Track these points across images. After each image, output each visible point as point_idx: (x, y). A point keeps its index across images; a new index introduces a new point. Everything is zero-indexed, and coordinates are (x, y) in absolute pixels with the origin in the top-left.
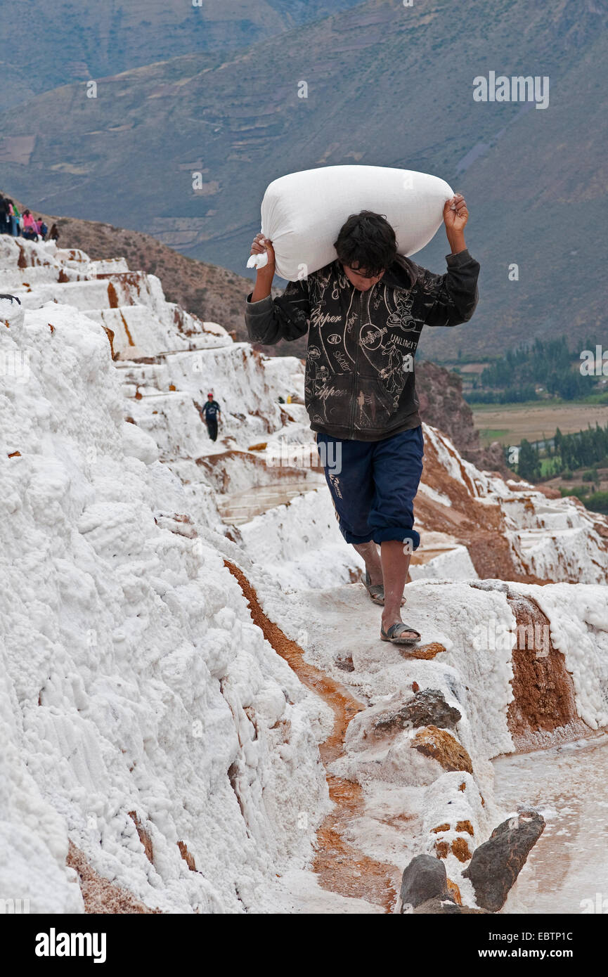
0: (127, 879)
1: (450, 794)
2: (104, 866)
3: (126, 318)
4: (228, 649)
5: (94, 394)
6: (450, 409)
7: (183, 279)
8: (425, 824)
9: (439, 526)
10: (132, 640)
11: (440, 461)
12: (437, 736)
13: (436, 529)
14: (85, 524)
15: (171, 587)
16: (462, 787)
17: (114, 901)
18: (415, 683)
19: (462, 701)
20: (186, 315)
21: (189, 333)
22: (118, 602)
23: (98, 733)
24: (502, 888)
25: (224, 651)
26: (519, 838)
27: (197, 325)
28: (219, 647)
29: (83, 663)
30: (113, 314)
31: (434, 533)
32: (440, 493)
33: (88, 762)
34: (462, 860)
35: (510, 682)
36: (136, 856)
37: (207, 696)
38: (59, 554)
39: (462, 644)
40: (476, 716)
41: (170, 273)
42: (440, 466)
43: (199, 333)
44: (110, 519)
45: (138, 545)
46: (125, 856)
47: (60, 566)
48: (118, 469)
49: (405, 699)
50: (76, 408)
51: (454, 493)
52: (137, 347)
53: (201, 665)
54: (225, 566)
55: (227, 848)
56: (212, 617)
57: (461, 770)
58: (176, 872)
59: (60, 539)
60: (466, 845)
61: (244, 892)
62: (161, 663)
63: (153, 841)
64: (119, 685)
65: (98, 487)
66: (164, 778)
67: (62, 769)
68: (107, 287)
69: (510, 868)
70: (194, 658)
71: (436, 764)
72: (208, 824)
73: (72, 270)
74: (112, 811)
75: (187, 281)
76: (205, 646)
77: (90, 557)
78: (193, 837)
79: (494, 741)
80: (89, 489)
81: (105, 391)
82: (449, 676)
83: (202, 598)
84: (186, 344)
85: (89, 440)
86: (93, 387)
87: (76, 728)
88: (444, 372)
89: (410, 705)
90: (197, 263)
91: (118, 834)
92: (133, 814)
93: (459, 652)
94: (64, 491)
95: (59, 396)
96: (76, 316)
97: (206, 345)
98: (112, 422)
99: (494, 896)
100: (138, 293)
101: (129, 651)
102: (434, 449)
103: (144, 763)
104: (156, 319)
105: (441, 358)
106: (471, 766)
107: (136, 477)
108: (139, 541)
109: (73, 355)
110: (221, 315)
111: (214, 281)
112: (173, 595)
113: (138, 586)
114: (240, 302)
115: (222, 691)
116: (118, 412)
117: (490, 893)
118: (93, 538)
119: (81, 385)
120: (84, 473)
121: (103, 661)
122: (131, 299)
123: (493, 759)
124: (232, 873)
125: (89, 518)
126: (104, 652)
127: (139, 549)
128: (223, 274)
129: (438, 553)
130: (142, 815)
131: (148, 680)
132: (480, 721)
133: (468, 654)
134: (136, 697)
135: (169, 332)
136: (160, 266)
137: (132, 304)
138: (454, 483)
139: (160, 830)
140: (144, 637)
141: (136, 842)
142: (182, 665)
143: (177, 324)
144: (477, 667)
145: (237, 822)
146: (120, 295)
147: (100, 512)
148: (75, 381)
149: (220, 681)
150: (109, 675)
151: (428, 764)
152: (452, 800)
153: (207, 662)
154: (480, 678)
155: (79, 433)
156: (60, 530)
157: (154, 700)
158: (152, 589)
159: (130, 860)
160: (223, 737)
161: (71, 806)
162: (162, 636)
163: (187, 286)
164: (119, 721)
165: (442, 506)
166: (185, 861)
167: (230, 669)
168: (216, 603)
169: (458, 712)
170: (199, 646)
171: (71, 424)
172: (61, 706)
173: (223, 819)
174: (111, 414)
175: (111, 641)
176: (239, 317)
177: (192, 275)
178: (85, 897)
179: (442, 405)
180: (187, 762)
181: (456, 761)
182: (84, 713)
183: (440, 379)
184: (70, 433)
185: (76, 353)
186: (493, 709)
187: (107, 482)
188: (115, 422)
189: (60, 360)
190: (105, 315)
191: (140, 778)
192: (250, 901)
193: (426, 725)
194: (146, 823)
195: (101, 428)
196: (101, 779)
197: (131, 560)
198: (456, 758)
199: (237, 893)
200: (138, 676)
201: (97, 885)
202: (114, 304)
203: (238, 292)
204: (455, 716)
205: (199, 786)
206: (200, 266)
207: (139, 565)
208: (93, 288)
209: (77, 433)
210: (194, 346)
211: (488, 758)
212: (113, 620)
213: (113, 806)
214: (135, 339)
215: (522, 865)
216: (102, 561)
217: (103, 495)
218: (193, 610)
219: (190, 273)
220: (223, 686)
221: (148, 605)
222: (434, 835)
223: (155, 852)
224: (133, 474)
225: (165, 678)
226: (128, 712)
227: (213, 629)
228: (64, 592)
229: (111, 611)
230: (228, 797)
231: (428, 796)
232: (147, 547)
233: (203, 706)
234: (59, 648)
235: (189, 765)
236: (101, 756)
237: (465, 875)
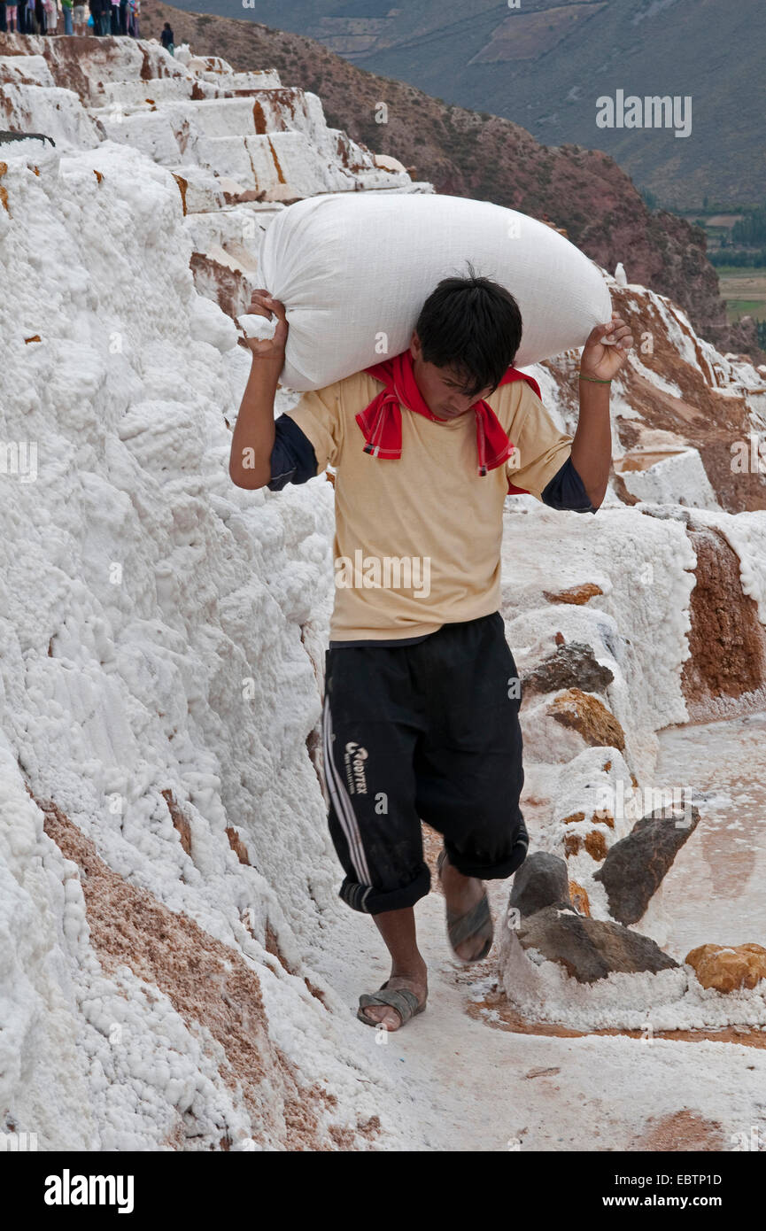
0: (148, 875)
1: (592, 775)
2: (118, 857)
3: (275, 147)
4: (311, 587)
5: (154, 262)
6: (690, 271)
7: (355, 97)
8: (557, 812)
9: (664, 422)
10: (182, 575)
11: (669, 339)
12: (581, 701)
13: (661, 427)
14: (127, 426)
15: (238, 510)
16: (607, 767)
17: (126, 902)
18: (559, 634)
19: (620, 660)
20: (353, 145)
21: (356, 169)
22: (166, 527)
23: (127, 692)
24: (642, 894)
25: (305, 589)
26: (665, 834)
27: (367, 158)
28: (300, 586)
29: (112, 604)
30: (259, 142)
31: (658, 432)
32: (668, 381)
33: (108, 729)
34: (597, 858)
35: (686, 635)
36: (168, 846)
37: (283, 646)
38: (89, 466)
39: (626, 586)
40: (640, 676)
41: (339, 90)
42: (670, 346)
43: (368, 169)
44: (160, 422)
45: (195, 457)
46: (151, 845)
47: (88, 482)
48: (180, 358)
49: (545, 655)
50: (126, 279)
51: (685, 381)
52: (289, 185)
53: (272, 607)
54: (328, 480)
55: (299, 835)
56: (295, 546)
57: (610, 745)
58: (220, 866)
59: (89, 448)
60: (602, 839)
61: (319, 889)
62: (220, 604)
63: (192, 827)
64: (159, 632)
65: (150, 380)
66: (216, 748)
67: (73, 735)
68: (253, 107)
69: (653, 871)
70: (264, 599)
71: (576, 736)
72: (278, 805)
73: (209, 84)
74: (138, 790)
75: (360, 100)
76: (282, 583)
77: (129, 470)
78: (253, 822)
79: (663, 708)
80: (136, 383)
81: (168, 257)
82: (604, 626)
83: (281, 523)
84: (352, 182)
85: (142, 319)
86: (152, 252)
87: (93, 686)
88: (684, 224)
89: (550, 662)
90: (374, 77)
91: (146, 818)
92: (167, 793)
93: (622, 596)
94: (97, 387)
95: (104, 264)
96: (137, 160)
97: (377, 185)
98: (177, 297)
99: (632, 905)
100: (293, 116)
101: (175, 589)
102: (663, 324)
103: (189, 728)
104: (314, 149)
105: (681, 207)
106: (622, 740)
107: (205, 368)
108: (197, 450)
109: (127, 211)
110: (403, 145)
111: (395, 101)
112: (238, 519)
113: (191, 508)
114: (427, 129)
115: (302, 639)
116: (186, 285)
117: (627, 901)
118: (138, 445)
119: (135, 251)
120: (131, 363)
121: (140, 602)
122: (283, 123)
123: (659, 732)
124: (304, 866)
125: (133, 420)
126: (141, 590)
127: (195, 461)
128: (407, 92)
129: (662, 457)
130: (180, 794)
131: (201, 626)
132: (645, 682)
133: (634, 598)
134: (180, 648)
135: (329, 166)
136: (327, 80)
137: (284, 130)
138: (687, 368)
139: (202, 814)
140: (197, 571)
141: (168, 827)
142: (246, 607)
143: (341, 157)
144: (644, 615)
145: (314, 803)
146: (270, 117)
147: (149, 413)
148: (127, 246)
149: (302, 627)
150: (148, 619)
151: (567, 737)
152: (592, 783)
153: (282, 605)
154: (648, 629)
155: (129, 311)
156: (90, 435)
157: (207, 650)
158: (212, 510)
159: (159, 851)
160: (300, 697)
161: (81, 784)
162: (223, 570)
163: (360, 106)
164: (156, 677)
165: (670, 397)
166: (234, 852)
167: (314, 613)
168: (301, 530)
169: (610, 673)
170: (273, 584)
171: (119, 300)
172: (78, 657)
173: (297, 799)
174: (175, 287)
175: (152, 577)
176: (424, 148)
177: (367, 93)
178: (88, 896)
179: (680, 267)
180: (251, 728)
181: (603, 733)
182: (108, 667)
183: (679, 234)
184: (118, 311)
185: (130, 209)
186: (663, 668)
187: (162, 374)
188: (181, 297)
189: (108, 218)
190: (249, 143)
191: (182, 747)
192: (326, 901)
193: (568, 688)
194: (184, 805)
195: (161, 304)
196: (125, 750)
197: (185, 473)
198: (603, 730)
199: (311, 891)
200: (188, 621)
201: (105, 883)
202: (261, 129)
203: (425, 116)
204: (605, 677)
205: (264, 759)
206: (378, 81)
207: (193, 481)
208: (235, 108)
209: (126, 312)
210: (362, 185)
211: (653, 729)
212: (157, 550)
213: (140, 783)
214: (286, 175)
215: (668, 867)
216: (146, 475)
217: (156, 390)
218: (267, 538)
219: (364, 90)
220: (305, 634)
221: (205, 531)
222: (564, 826)
223: (194, 840)
224: (202, 364)
225: (224, 624)
226: (169, 666)
227: (295, 563)
228: (92, 513)
229: (155, 539)
230: (305, 772)
231: (563, 777)
232: (210, 458)
233: (275, 659)
234: (78, 585)
235: (252, 732)
236: (129, 720)
237: (597, 877)
